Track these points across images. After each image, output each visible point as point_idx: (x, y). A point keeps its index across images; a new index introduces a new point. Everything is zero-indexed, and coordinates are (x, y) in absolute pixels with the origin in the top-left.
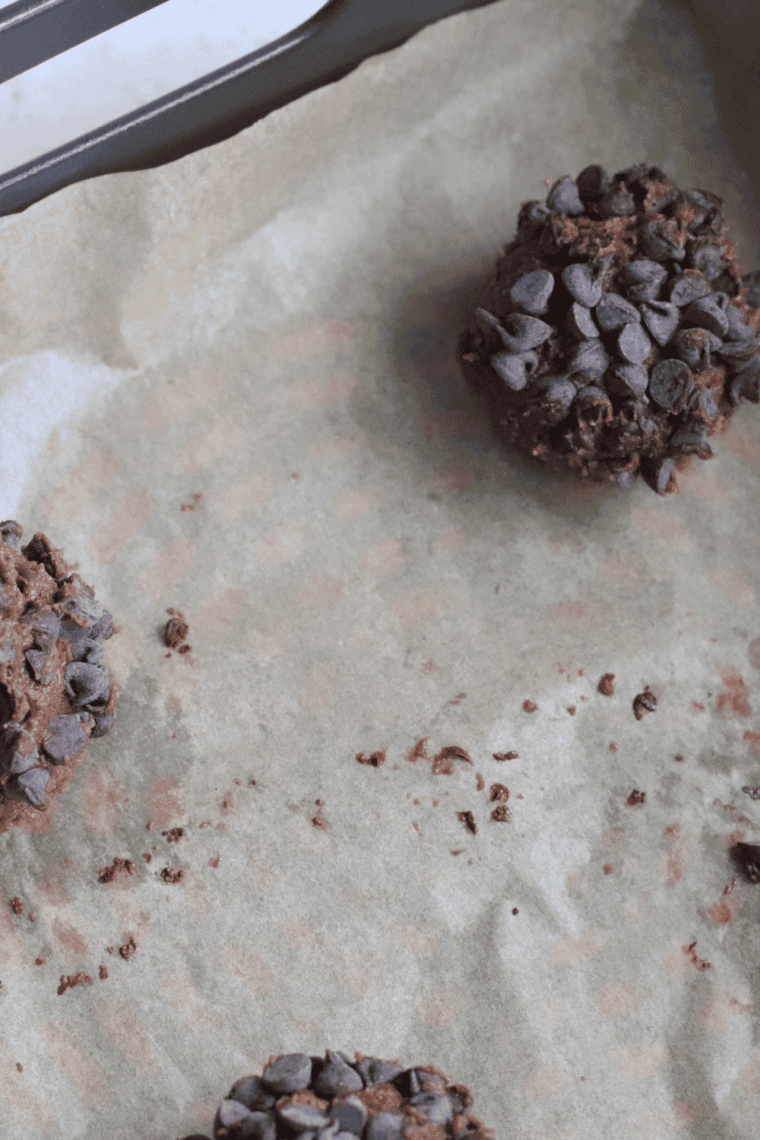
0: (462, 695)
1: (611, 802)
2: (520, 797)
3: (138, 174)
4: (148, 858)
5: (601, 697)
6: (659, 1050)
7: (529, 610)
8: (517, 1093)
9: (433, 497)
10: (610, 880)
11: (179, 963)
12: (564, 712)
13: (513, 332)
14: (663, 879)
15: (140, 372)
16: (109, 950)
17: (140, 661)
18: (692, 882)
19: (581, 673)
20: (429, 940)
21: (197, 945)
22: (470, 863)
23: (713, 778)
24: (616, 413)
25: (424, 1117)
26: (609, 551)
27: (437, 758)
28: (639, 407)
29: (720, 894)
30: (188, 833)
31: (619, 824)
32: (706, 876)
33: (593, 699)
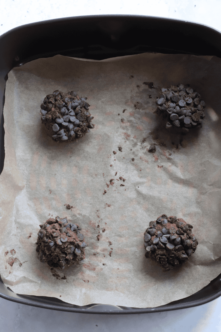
0: (103, 174)
1: (131, 163)
2: (123, 176)
3: (2, 172)
4: (99, 232)
5: (116, 154)
6: (170, 181)
7: (96, 155)
8: (164, 204)
9: (71, 157)
10: (142, 171)
11: (117, 237)
12: (114, 161)
13: (60, 135)
14: (147, 164)
15: (26, 186)
16: (109, 246)
17: (70, 214)
18: (150, 160)
19: (111, 155)
20: (135, 201)
21: (116, 233)
22: (128, 189)
23: (137, 147)
24: (80, 128)
25: (165, 224)
26: (94, 138)
27: (111, 184)
28: (81, 124)
29: (154, 157)
30: (99, 224)
31: (135, 164)
32: (150, 158)
33: (115, 156)
